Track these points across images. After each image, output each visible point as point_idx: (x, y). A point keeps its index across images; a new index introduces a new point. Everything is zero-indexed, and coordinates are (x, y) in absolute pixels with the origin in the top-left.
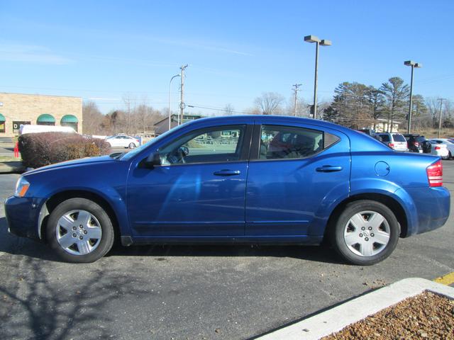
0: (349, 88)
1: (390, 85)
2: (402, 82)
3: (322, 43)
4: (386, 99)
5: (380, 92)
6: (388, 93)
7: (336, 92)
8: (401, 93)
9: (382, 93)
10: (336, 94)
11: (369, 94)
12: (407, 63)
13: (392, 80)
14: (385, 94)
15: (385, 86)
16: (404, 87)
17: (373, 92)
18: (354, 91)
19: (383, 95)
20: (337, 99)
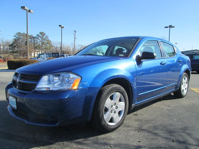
0: (21, 35)
1: (40, 35)
2: (45, 34)
3: (29, 11)
4: (39, 41)
5: (36, 38)
6: (39, 38)
7: (14, 36)
8: (45, 39)
9: (37, 38)
10: (15, 38)
11: (31, 38)
12: (60, 26)
13: (41, 33)
14: (38, 39)
15: (38, 35)
16: (46, 36)
17: (33, 38)
18: (24, 36)
19: (37, 39)
20: (15, 40)
